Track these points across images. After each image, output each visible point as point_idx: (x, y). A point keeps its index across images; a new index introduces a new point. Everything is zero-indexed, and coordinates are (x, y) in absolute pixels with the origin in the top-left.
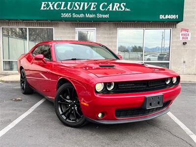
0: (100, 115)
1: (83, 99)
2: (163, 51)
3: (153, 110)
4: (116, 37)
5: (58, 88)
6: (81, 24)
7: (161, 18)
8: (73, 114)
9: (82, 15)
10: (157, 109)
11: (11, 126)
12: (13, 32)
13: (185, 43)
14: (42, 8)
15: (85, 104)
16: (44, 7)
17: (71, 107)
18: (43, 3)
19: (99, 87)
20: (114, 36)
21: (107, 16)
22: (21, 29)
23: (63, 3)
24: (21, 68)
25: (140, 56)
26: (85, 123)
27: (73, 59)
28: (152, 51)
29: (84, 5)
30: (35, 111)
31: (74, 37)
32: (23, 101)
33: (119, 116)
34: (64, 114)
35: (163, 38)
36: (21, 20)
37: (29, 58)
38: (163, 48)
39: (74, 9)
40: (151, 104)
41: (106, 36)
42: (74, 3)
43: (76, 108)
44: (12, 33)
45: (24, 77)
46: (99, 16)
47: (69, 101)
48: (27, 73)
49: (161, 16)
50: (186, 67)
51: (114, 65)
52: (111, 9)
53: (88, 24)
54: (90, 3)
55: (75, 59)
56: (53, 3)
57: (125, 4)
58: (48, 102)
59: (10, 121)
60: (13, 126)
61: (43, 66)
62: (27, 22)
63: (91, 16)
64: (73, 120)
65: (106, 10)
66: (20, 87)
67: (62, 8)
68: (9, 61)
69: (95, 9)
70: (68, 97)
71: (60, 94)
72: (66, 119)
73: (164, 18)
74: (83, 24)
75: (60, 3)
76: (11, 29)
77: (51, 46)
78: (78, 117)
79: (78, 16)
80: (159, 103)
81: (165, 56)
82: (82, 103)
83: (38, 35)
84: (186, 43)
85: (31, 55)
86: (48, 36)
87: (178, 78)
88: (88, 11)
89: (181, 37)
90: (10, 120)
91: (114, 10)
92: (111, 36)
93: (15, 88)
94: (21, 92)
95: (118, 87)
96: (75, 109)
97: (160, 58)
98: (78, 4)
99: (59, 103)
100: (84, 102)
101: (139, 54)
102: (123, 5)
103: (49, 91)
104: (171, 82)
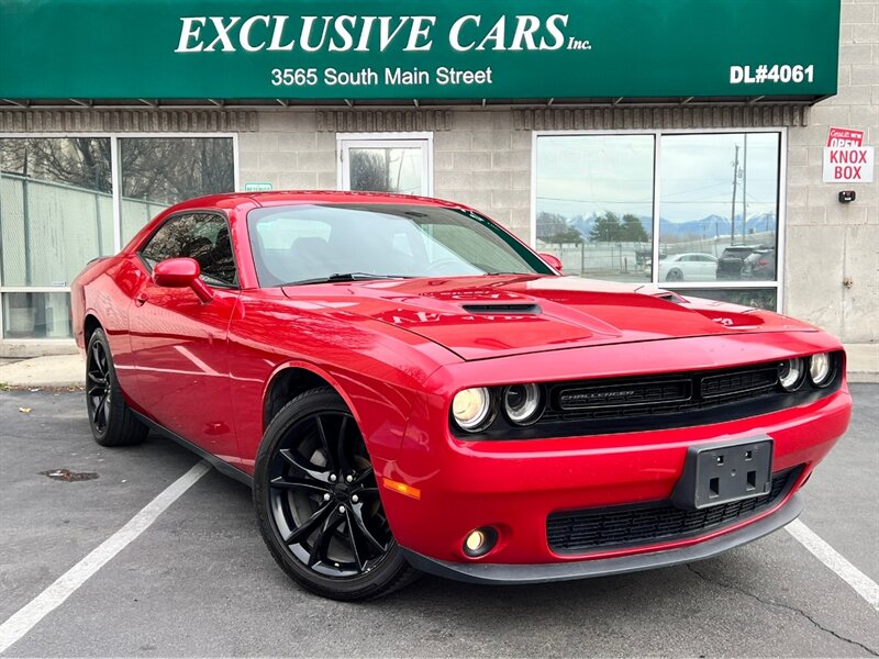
0: (474, 541)
1: (390, 466)
2: (738, 236)
3: (722, 513)
4: (526, 175)
5: (269, 414)
6: (364, 114)
7: (733, 80)
8: (343, 538)
9: (366, 77)
10: (742, 508)
11: (49, 600)
12: (46, 156)
13: (846, 198)
14: (183, 47)
15: (402, 488)
16: (192, 42)
17: (333, 504)
18: (188, 22)
19: (470, 407)
20: (517, 168)
21: (483, 77)
22: (84, 144)
23: (281, 20)
24: (91, 323)
25: (632, 259)
26: (404, 579)
27: (336, 279)
28: (687, 237)
29: (376, 27)
30: (159, 525)
31: (332, 177)
32: (102, 478)
33: (566, 543)
34: (300, 537)
35: (739, 174)
36: (86, 101)
37: (126, 278)
38: (738, 223)
39: (332, 47)
40: (714, 485)
41: (480, 169)
42: (328, 19)
43: (357, 509)
44: (37, 164)
45: (105, 368)
46: (448, 77)
47: (322, 476)
48: (117, 346)
49: (734, 69)
50: (856, 309)
51: (535, 300)
52: (500, 46)
53: (394, 113)
54: (404, 19)
55: (347, 279)
56: (235, 20)
57: (565, 19)
58: (220, 481)
59: (45, 578)
60: (61, 601)
61: (193, 312)
62: (114, 109)
63: (411, 79)
64: (344, 567)
65: (480, 48)
66: (83, 414)
67: (275, 46)
68: (29, 294)
69: (427, 47)
70: (318, 458)
71: (282, 442)
72: (313, 561)
73: (748, 80)
74: (374, 114)
75: (267, 19)
76: (36, 143)
77: (233, 219)
78: (366, 552)
79: (350, 78)
80: (751, 478)
81: (752, 257)
82: (389, 483)
83: (160, 170)
84: (852, 195)
85: (136, 261)
86: (207, 173)
87: (837, 358)
88: (397, 56)
89: (829, 168)
90: (44, 570)
91: (516, 46)
92: (504, 168)
93: (63, 417)
94: (88, 439)
95: (556, 406)
96: (352, 514)
97: (726, 268)
98: (346, 24)
99: (275, 486)
100: (401, 480)
101: (628, 252)
102: (558, 23)
103: (224, 429)
104: (806, 376)
